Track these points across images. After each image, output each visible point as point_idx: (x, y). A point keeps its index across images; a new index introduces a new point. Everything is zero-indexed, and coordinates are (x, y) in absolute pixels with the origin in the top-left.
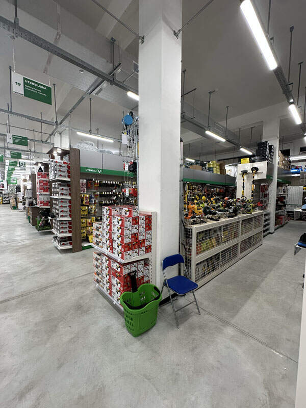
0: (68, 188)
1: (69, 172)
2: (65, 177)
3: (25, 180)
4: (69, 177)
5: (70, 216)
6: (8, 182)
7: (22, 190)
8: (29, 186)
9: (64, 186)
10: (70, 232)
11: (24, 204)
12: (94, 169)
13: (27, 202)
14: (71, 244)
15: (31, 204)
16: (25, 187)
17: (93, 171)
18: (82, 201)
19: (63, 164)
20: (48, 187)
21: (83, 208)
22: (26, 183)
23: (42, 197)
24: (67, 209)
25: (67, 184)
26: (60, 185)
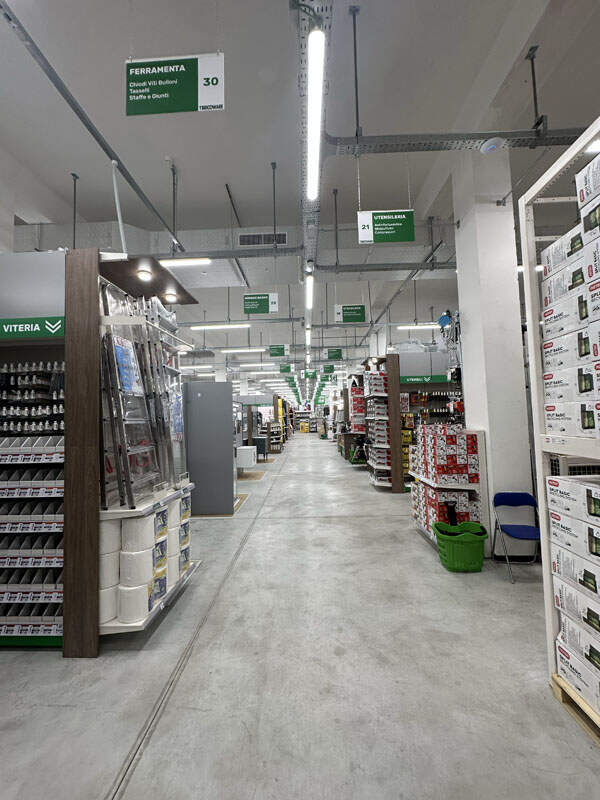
0: (385, 406)
1: (385, 385)
2: (381, 392)
3: (335, 398)
4: (386, 391)
5: (389, 442)
6: (316, 402)
7: (332, 411)
8: (341, 407)
9: (381, 403)
10: (389, 464)
11: (335, 431)
12: (419, 377)
13: (338, 427)
14: (390, 481)
15: (344, 430)
16: (335, 408)
17: (418, 380)
18: (404, 423)
19: (378, 377)
20: (362, 405)
21: (406, 433)
22: (336, 402)
23: (356, 420)
24: (385, 433)
25: (384, 400)
26: (376, 402)
